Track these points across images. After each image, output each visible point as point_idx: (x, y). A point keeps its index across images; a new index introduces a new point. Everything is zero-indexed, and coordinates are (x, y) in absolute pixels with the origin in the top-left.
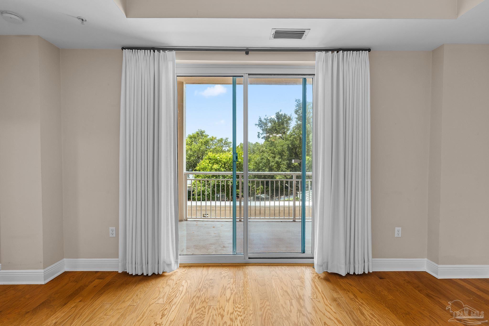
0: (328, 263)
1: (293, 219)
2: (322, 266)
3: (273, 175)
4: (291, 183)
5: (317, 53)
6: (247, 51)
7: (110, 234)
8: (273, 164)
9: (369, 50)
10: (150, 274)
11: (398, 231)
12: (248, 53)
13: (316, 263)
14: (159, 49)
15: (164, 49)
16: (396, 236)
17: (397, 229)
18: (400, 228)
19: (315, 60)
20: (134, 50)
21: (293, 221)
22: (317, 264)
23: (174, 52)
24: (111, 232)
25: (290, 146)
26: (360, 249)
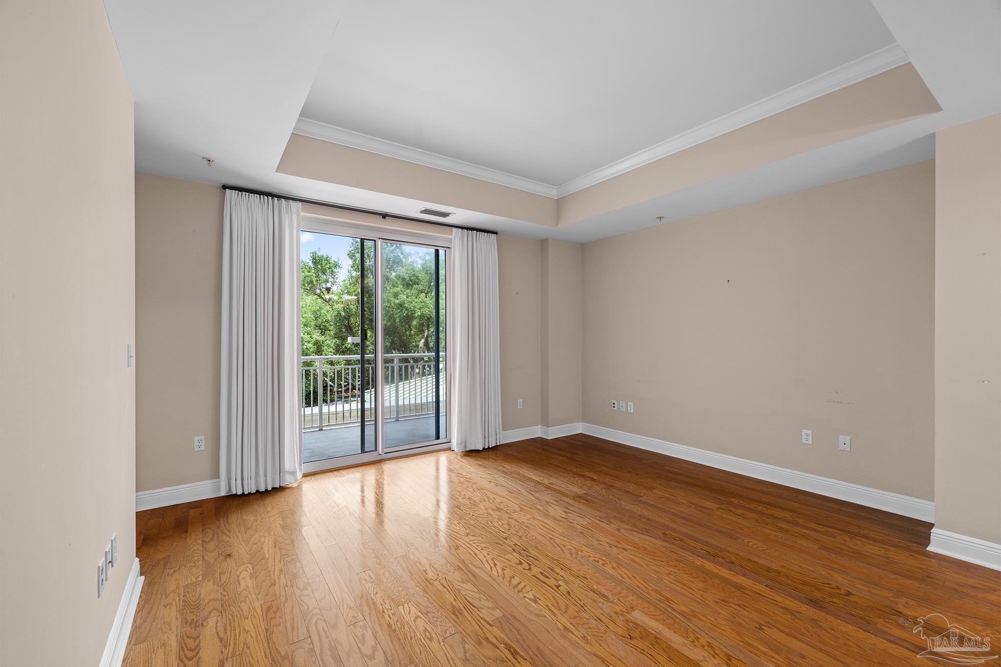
0: (466, 441)
1: (396, 418)
2: (461, 444)
3: (369, 358)
4: (393, 368)
5: (454, 230)
6: (384, 216)
7: (195, 446)
8: (310, 345)
9: (496, 233)
10: (269, 489)
11: (520, 403)
12: (385, 217)
13: (455, 442)
14: (279, 197)
15: (287, 198)
16: (519, 407)
17: (519, 401)
18: (521, 400)
19: (452, 235)
20: (244, 193)
21: (396, 421)
22: (457, 444)
23: (300, 204)
24: (196, 443)
25: (343, 313)
26: (493, 425)
